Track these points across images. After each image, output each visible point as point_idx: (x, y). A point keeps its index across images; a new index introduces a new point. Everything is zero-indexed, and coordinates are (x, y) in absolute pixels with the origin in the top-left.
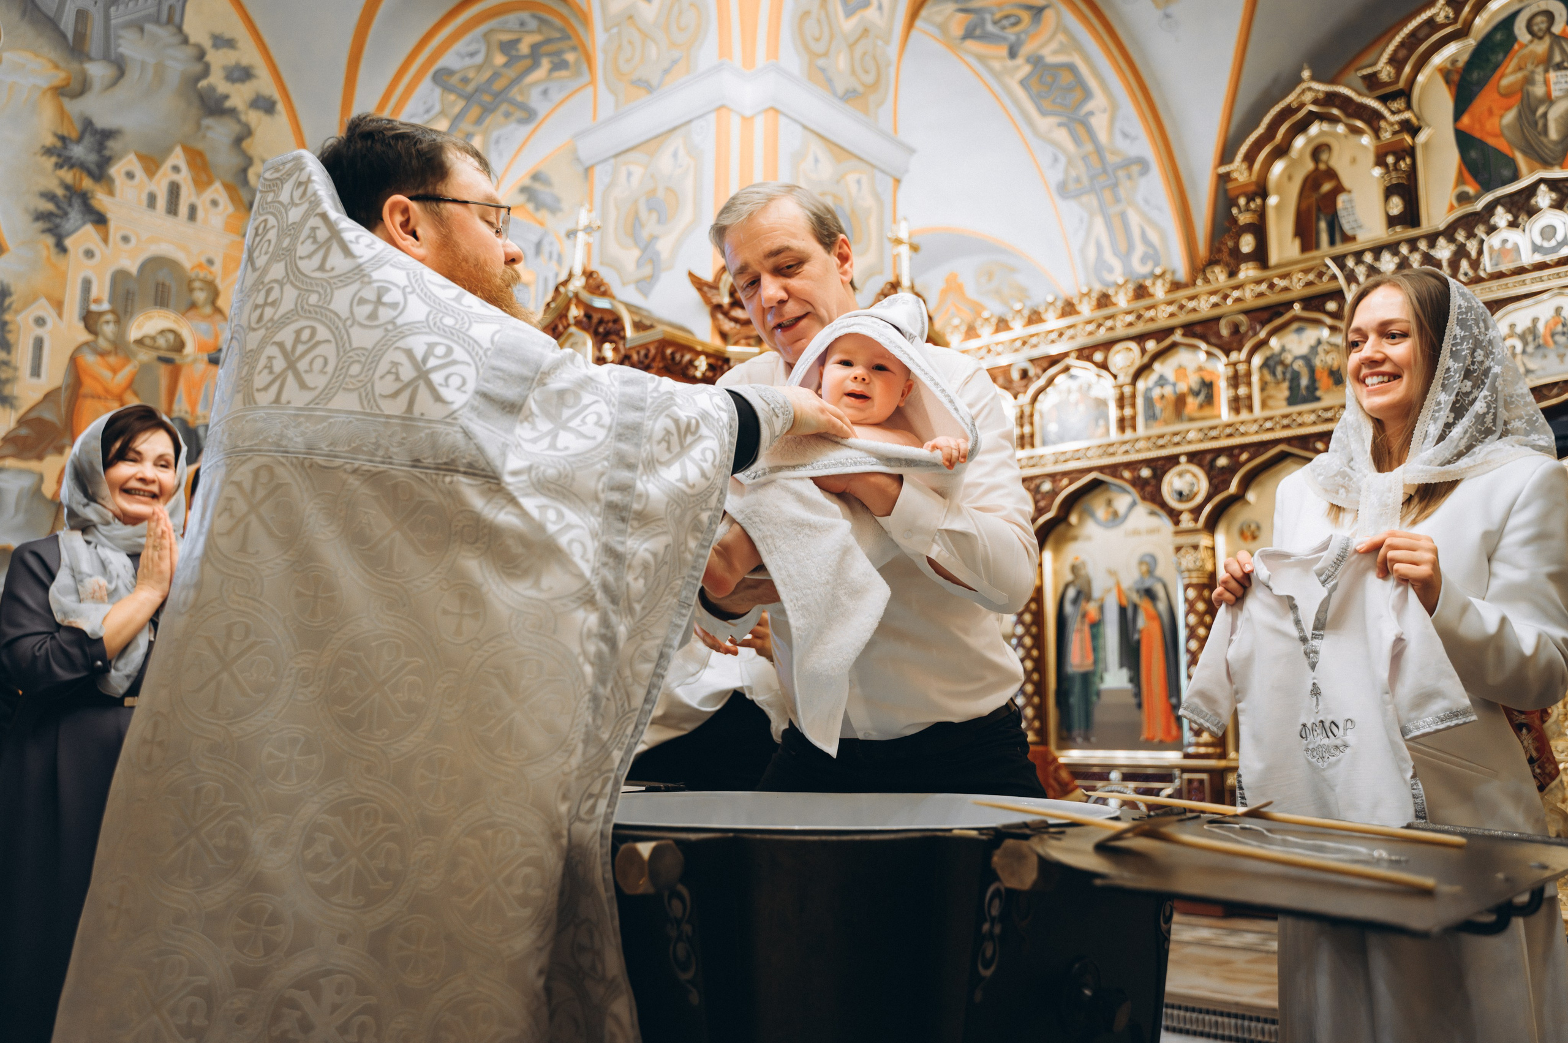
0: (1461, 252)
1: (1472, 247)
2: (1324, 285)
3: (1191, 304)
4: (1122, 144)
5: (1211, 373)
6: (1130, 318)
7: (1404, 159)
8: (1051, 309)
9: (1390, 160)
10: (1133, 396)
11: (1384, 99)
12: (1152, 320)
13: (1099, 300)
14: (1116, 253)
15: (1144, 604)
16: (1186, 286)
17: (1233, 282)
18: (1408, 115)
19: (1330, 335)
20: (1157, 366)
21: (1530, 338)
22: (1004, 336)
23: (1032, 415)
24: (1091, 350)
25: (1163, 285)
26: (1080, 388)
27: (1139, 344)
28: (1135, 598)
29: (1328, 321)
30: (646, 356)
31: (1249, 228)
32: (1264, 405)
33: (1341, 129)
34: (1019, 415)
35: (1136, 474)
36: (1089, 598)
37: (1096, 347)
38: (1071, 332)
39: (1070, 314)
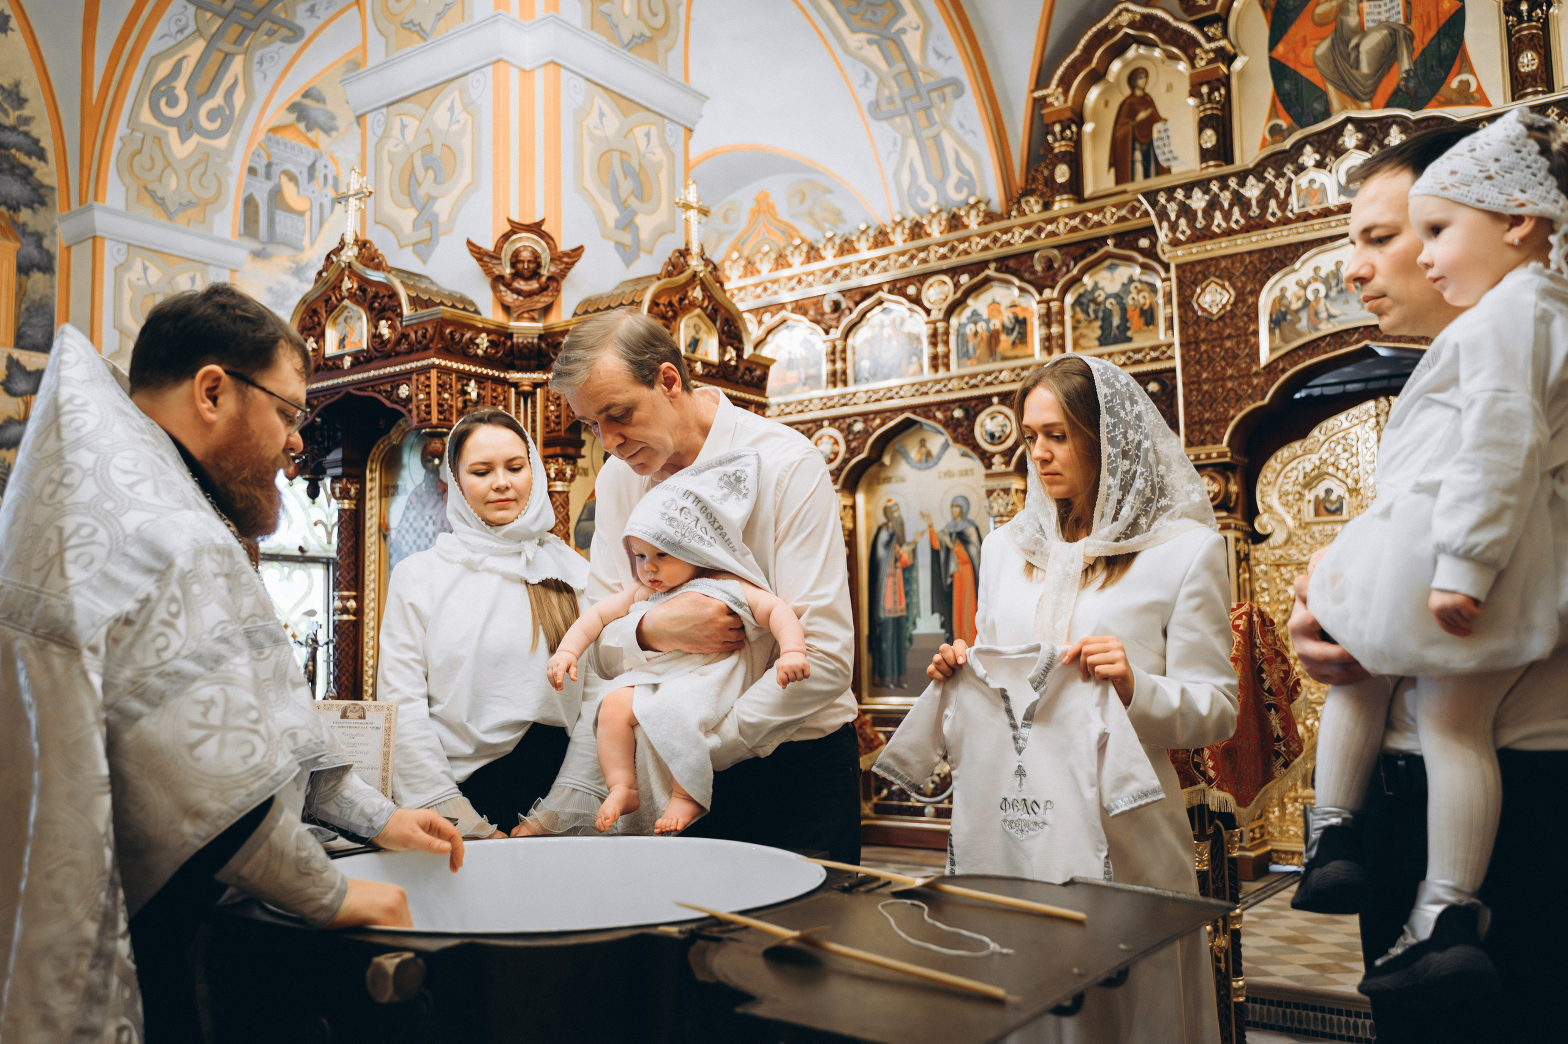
0: (1269, 192)
1: (1280, 186)
2: (1136, 223)
3: (1005, 238)
4: (933, 62)
5: (1025, 309)
6: (942, 250)
7: (1218, 90)
8: (863, 237)
9: (1205, 90)
10: (947, 333)
11: (1199, 24)
12: (966, 253)
13: (912, 229)
14: (929, 180)
15: (957, 548)
16: (1000, 217)
17: (1047, 215)
18: (1223, 43)
19: (1141, 274)
20: (970, 301)
21: (1333, 283)
22: (816, 266)
23: (844, 351)
24: (904, 283)
25: (978, 215)
26: (893, 321)
27: (952, 278)
28: (947, 540)
29: (1141, 259)
30: (424, 336)
31: (1064, 158)
32: (1076, 344)
33: (1157, 53)
34: (830, 349)
35: (949, 413)
36: (901, 542)
37: (909, 280)
38: (883, 263)
39: (883, 244)
